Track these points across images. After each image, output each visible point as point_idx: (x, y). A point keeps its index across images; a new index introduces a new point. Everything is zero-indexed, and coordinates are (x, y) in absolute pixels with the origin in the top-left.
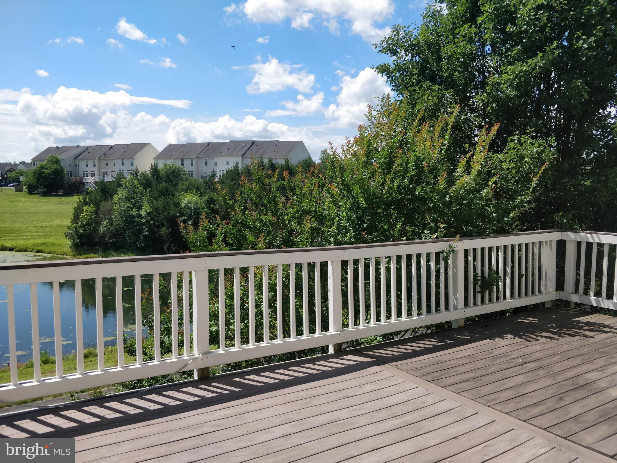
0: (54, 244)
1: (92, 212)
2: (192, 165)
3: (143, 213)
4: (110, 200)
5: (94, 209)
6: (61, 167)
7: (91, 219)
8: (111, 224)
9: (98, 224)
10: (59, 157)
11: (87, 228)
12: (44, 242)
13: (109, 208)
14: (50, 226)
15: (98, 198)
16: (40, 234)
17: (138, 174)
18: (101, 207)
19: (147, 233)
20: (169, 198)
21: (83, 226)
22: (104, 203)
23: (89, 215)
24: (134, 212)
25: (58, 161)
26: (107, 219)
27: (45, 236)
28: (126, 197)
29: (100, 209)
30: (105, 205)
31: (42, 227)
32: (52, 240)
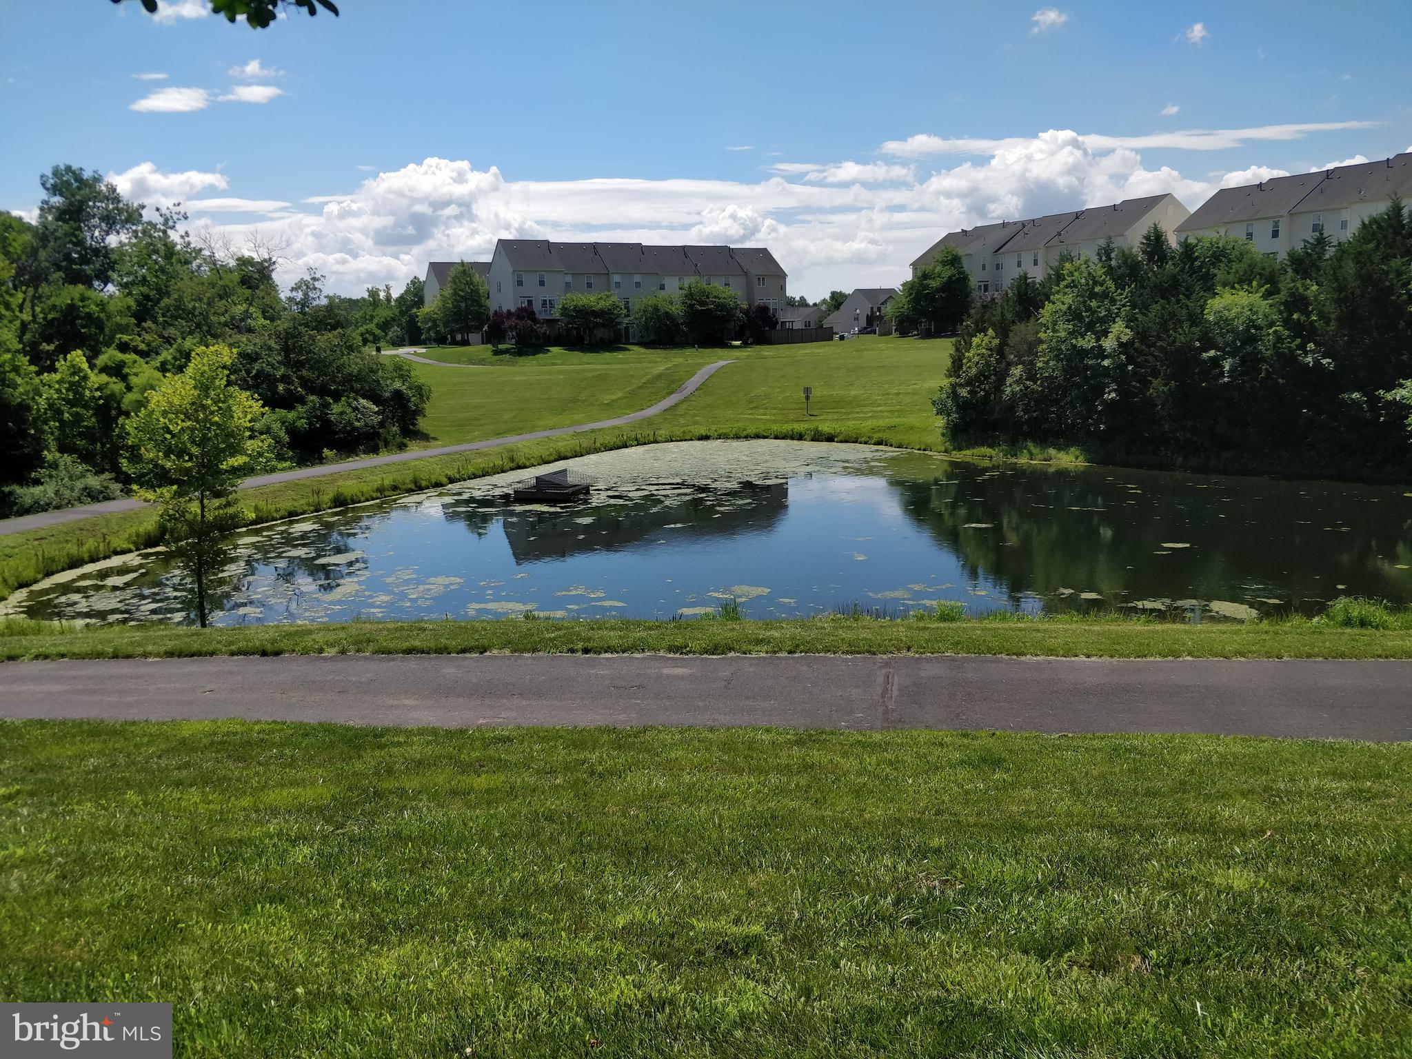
0: (911, 428)
1: (991, 350)
2: (1275, 234)
3: (1109, 344)
4: (1032, 320)
5: (996, 342)
6: (963, 273)
7: (988, 364)
8: (1032, 376)
9: (1002, 376)
10: (961, 252)
11: (978, 387)
12: (894, 424)
13: (1031, 338)
14: (915, 393)
15: (1009, 316)
16: (892, 408)
17: (1113, 255)
18: (1011, 335)
19: (1113, 395)
20: (1178, 301)
21: (969, 383)
22: (1020, 327)
23: (983, 355)
24: (1088, 342)
25: (954, 261)
26: (1023, 363)
27: (900, 413)
28: (1070, 308)
29: (1010, 342)
30: (1021, 331)
31: (898, 394)
32: (913, 420)
